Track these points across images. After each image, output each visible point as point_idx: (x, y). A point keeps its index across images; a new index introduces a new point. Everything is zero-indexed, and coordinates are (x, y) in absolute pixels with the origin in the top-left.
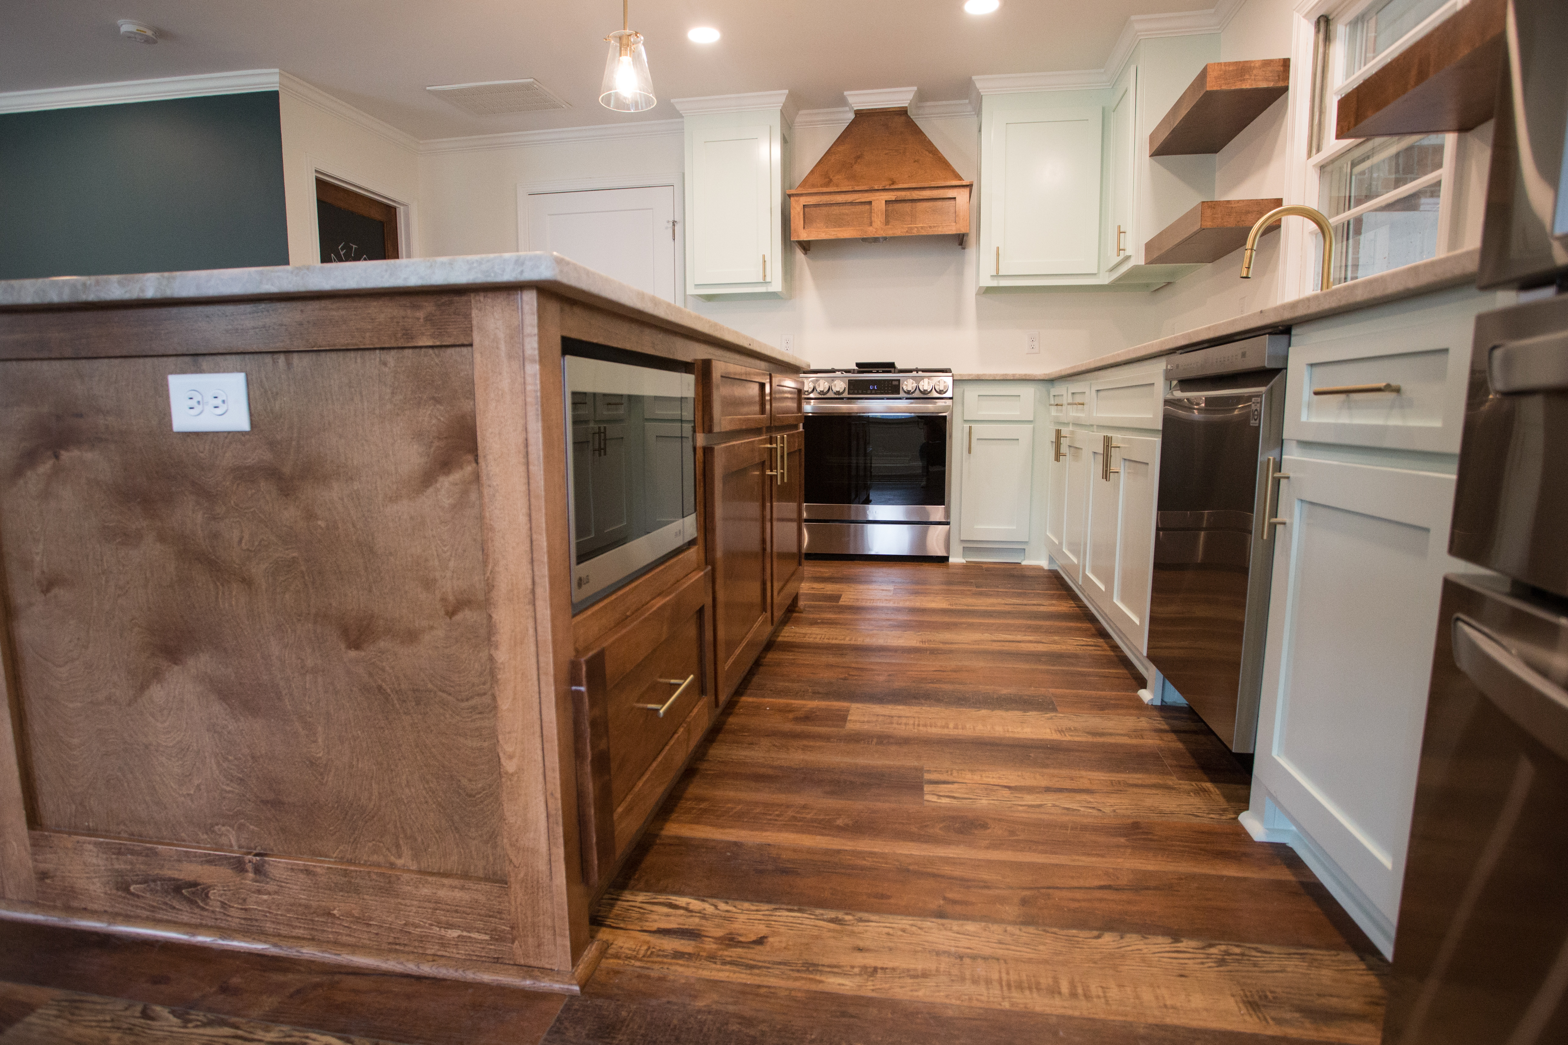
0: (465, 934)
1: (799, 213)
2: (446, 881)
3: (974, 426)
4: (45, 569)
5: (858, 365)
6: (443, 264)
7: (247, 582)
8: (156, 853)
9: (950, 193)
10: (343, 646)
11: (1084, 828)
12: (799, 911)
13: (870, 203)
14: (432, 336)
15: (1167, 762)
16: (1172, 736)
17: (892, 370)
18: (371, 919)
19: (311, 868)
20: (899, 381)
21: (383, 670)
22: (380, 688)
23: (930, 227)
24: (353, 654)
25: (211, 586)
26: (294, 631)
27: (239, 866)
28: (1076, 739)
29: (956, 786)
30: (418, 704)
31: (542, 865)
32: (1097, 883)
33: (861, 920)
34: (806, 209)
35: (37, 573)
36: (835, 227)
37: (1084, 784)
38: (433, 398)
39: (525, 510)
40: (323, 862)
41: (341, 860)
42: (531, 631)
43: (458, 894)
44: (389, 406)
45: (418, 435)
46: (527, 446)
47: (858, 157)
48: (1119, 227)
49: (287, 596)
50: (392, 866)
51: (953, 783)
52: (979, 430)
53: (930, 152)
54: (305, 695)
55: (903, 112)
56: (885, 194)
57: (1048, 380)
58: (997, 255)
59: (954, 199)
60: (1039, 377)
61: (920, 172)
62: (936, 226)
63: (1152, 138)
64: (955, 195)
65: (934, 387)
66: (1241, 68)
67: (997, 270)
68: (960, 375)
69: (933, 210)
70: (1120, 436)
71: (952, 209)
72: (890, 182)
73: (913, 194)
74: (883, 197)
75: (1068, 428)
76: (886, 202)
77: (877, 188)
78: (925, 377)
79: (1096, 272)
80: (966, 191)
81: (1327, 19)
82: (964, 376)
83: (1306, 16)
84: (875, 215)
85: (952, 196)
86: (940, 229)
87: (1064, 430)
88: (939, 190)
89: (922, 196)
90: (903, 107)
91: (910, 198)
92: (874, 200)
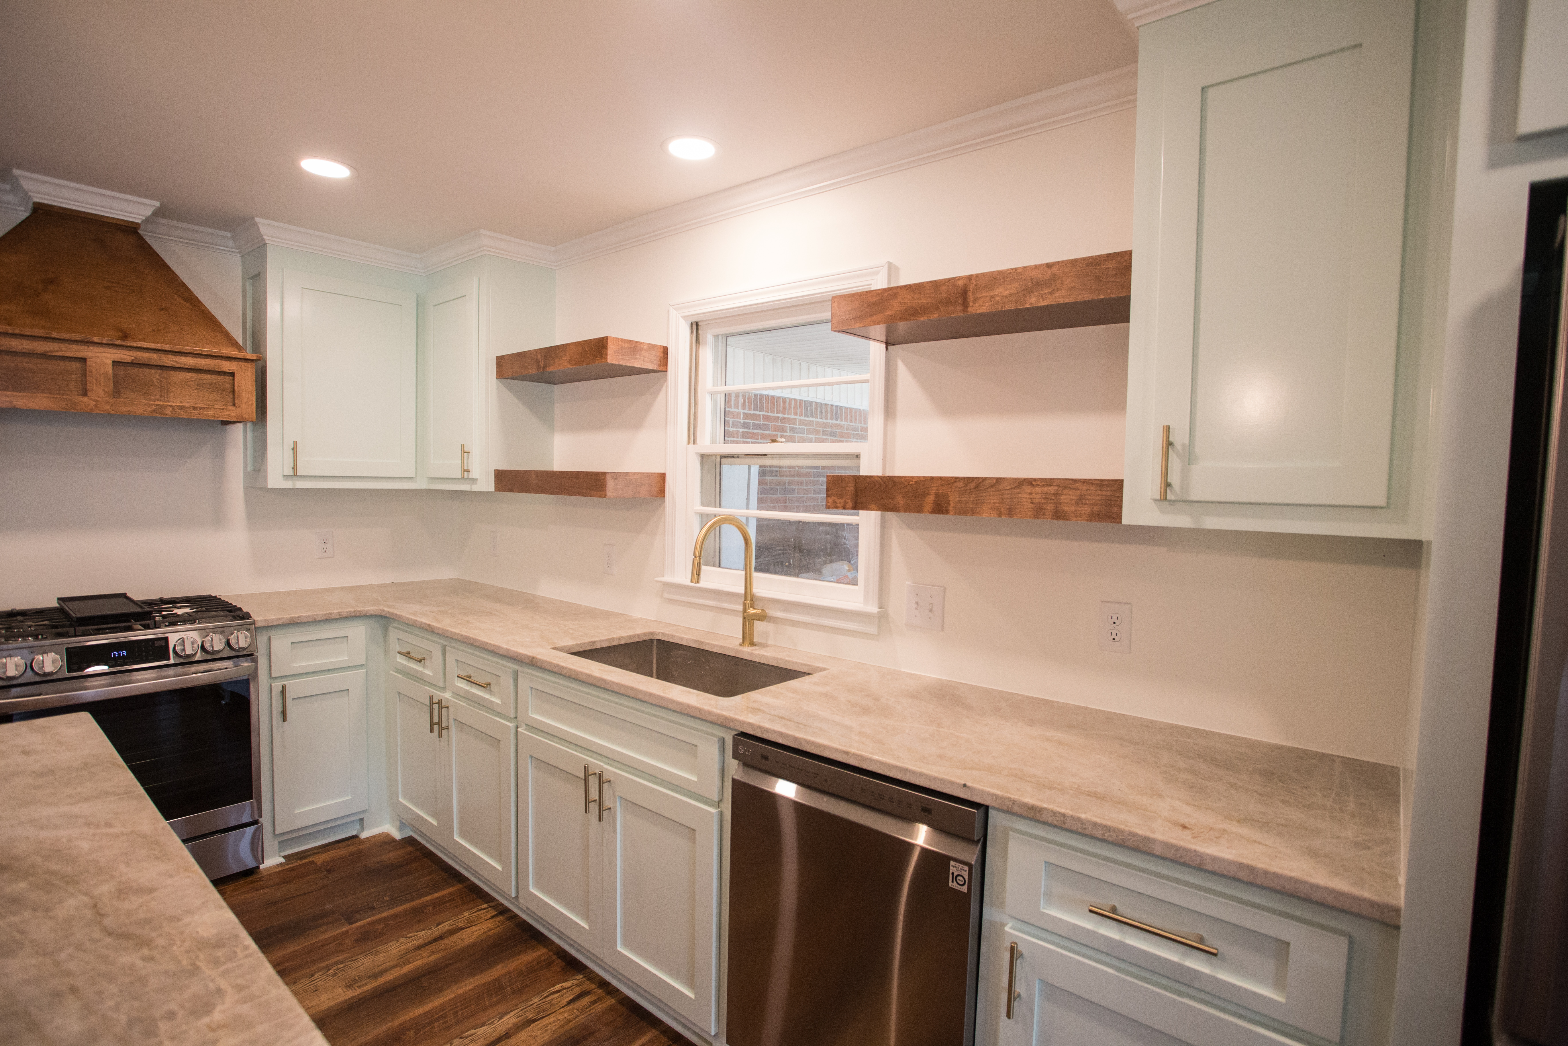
3: (286, 683)
9: (226, 366)
13: (83, 360)
20: (166, 639)
23: (194, 408)
47: (50, 281)
48: (462, 446)
52: (295, 688)
53: (187, 300)
55: (131, 229)
56: (113, 351)
57: (385, 617)
58: (294, 449)
59: (232, 374)
60: (372, 613)
61: (173, 327)
62: (205, 408)
63: (501, 362)
64: (233, 370)
65: (228, 643)
66: (634, 347)
67: (294, 468)
68: (265, 620)
69: (198, 385)
70: (609, 769)
71: (228, 387)
72: (121, 334)
73: (164, 358)
74: (108, 355)
75: (447, 695)
76: (114, 362)
77: (96, 339)
78: (215, 630)
79: (414, 476)
80: (250, 368)
81: (697, 324)
82: (272, 620)
83: (684, 317)
84: (94, 381)
85: (228, 370)
86: (211, 413)
87: (438, 695)
88: (208, 360)
89: (180, 363)
90: (131, 222)
91: (159, 363)
92: (92, 358)
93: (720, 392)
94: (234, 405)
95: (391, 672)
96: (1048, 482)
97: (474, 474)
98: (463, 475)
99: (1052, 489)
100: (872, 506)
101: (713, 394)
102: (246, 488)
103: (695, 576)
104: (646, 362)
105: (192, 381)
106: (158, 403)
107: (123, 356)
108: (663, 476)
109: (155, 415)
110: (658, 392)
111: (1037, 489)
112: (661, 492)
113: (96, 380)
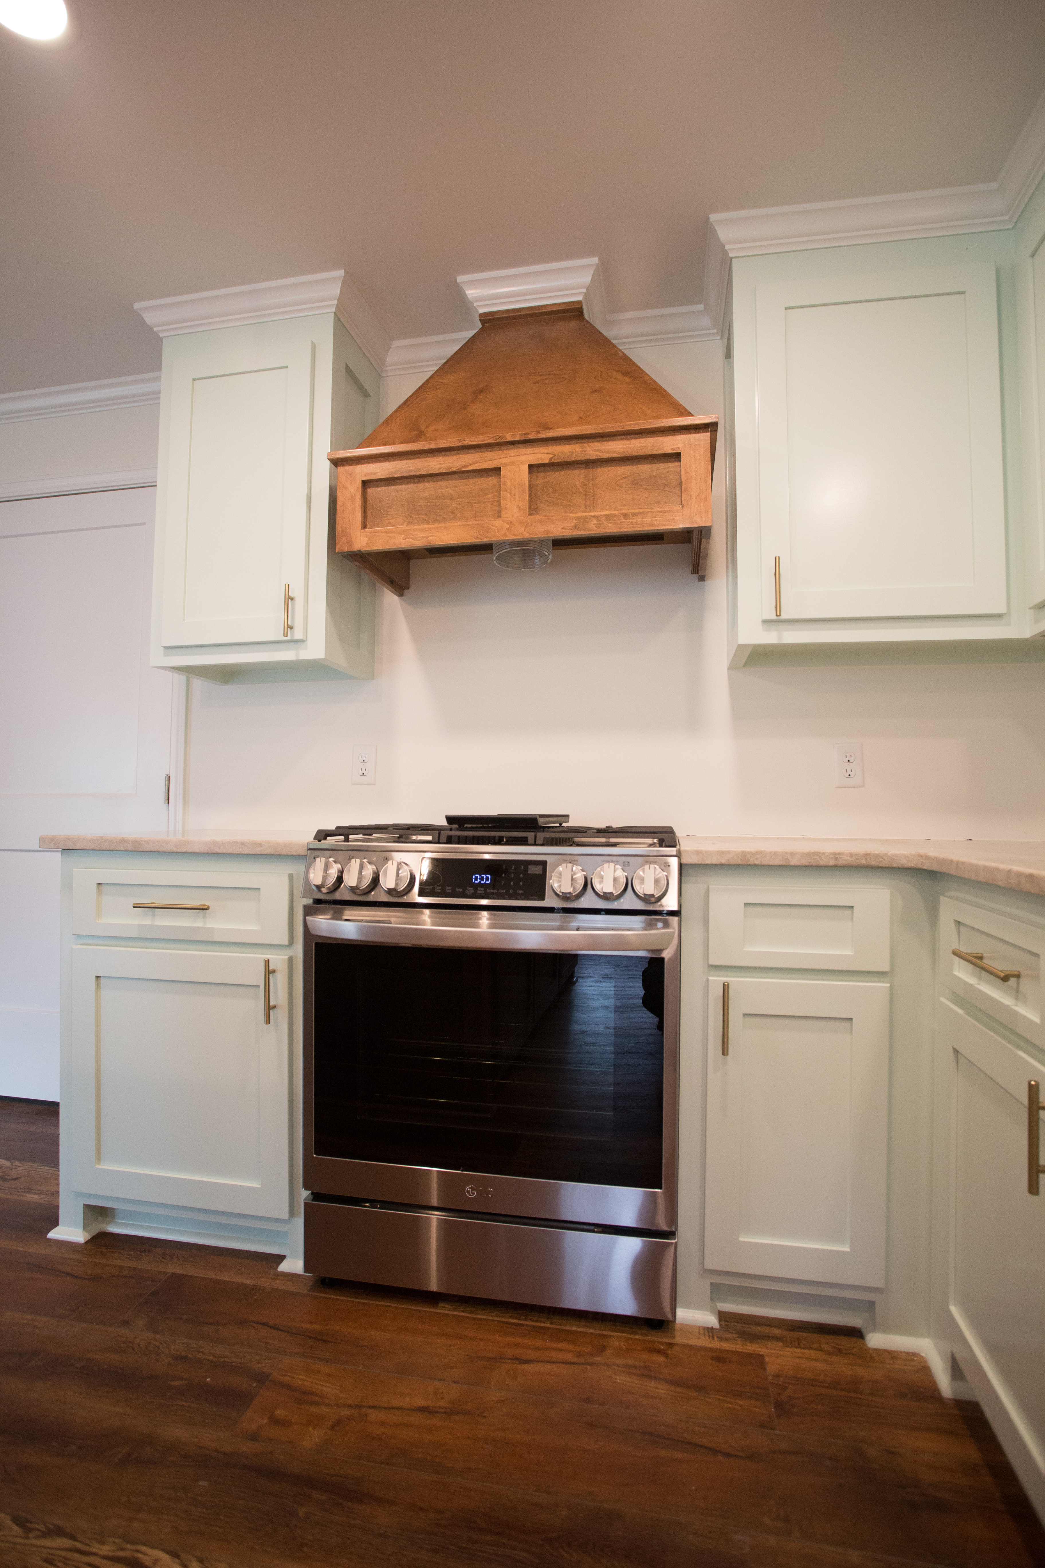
1: (353, 498)
3: (732, 979)
5: (451, 819)
9: (669, 444)
13: (497, 471)
17: (530, 835)
20: (544, 864)
23: (626, 516)
34: (370, 491)
36: (427, 522)
47: (482, 391)
52: (748, 993)
53: (626, 374)
56: (528, 450)
58: (777, 575)
59: (680, 454)
60: (905, 863)
61: (604, 409)
62: (639, 513)
64: (679, 448)
65: (633, 885)
67: (778, 608)
68: (698, 852)
69: (633, 482)
71: (673, 476)
73: (588, 449)
74: (523, 458)
76: (531, 467)
77: (511, 438)
78: (612, 858)
80: (703, 438)
82: (710, 854)
84: (509, 495)
85: (672, 449)
86: (647, 520)
88: (643, 439)
89: (608, 452)
90: (572, 302)
91: (582, 457)
92: (505, 465)
94: (681, 504)
95: (942, 999)
105: (625, 478)
106: (580, 515)
107: (540, 456)
113: (510, 494)
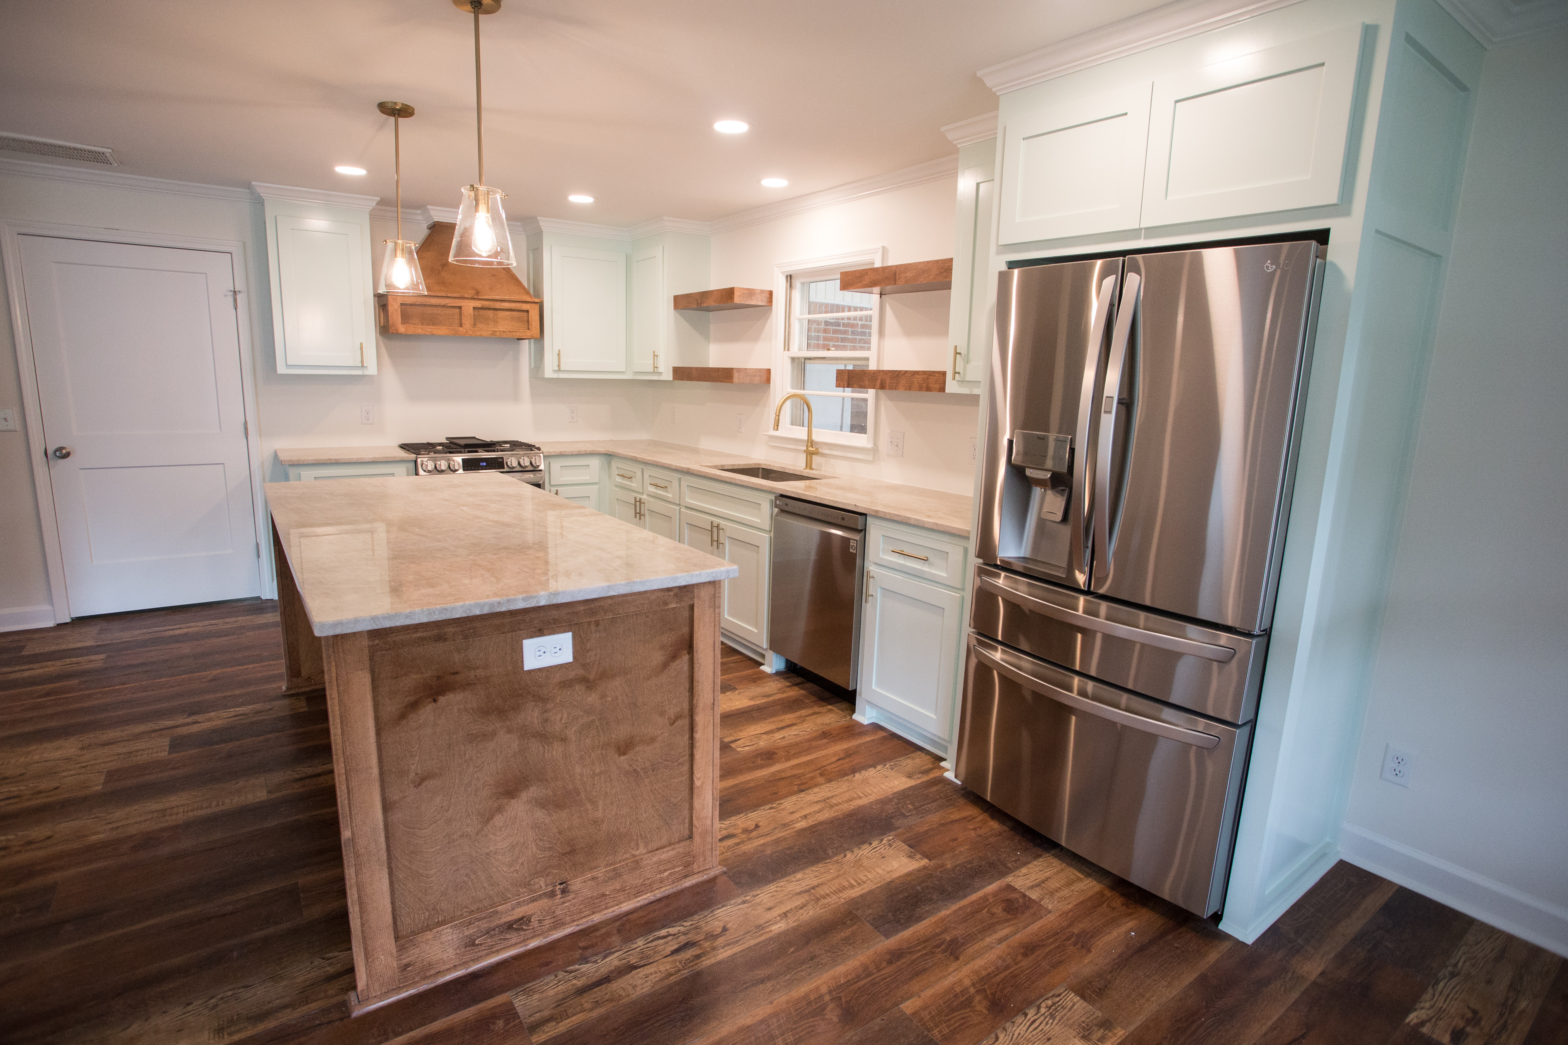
0: (672, 871)
1: (396, 310)
2: (665, 850)
4: (419, 772)
6: (697, 575)
7: (564, 740)
8: (496, 912)
9: (525, 307)
10: (616, 756)
11: (809, 740)
12: (754, 811)
13: (460, 308)
14: (677, 603)
15: (807, 701)
16: (796, 688)
17: (495, 448)
18: (626, 886)
19: (596, 876)
20: (503, 458)
21: (637, 761)
22: (635, 770)
23: (510, 331)
24: (622, 758)
25: (541, 748)
26: (590, 757)
27: (552, 894)
28: (763, 701)
29: (742, 741)
30: (653, 771)
31: (709, 822)
32: (835, 759)
33: (779, 804)
34: (403, 307)
35: (412, 775)
36: (429, 324)
37: (788, 722)
38: (670, 629)
39: (712, 670)
40: (599, 870)
41: (606, 866)
42: (712, 721)
43: (670, 853)
44: (648, 636)
45: (662, 647)
46: (714, 643)
47: (444, 265)
48: (654, 352)
49: (587, 740)
50: (634, 856)
51: (739, 740)
52: (563, 492)
53: (504, 269)
54: (593, 788)
56: (473, 301)
57: (610, 455)
58: (559, 354)
59: (528, 311)
60: (603, 452)
63: (677, 299)
64: (528, 308)
65: (531, 463)
66: (751, 292)
67: (559, 366)
68: (548, 452)
69: (510, 318)
70: (722, 522)
71: (526, 318)
72: (475, 292)
73: (495, 304)
74: (471, 304)
75: (644, 497)
76: (473, 307)
77: (466, 296)
78: (524, 455)
79: (625, 371)
80: (537, 307)
81: (791, 276)
82: (552, 453)
83: (782, 273)
85: (526, 309)
86: (517, 334)
87: (638, 496)
88: (516, 304)
89: (503, 306)
91: (493, 307)
92: (464, 306)
93: (805, 319)
94: (529, 329)
95: (613, 486)
96: (924, 372)
97: (660, 370)
98: (654, 370)
99: (925, 376)
100: (855, 386)
101: (800, 320)
102: (530, 377)
103: (776, 427)
104: (759, 301)
105: (508, 316)
106: (493, 329)
108: (769, 371)
109: (492, 336)
110: (768, 319)
111: (920, 376)
112: (768, 380)
113: (466, 318)
